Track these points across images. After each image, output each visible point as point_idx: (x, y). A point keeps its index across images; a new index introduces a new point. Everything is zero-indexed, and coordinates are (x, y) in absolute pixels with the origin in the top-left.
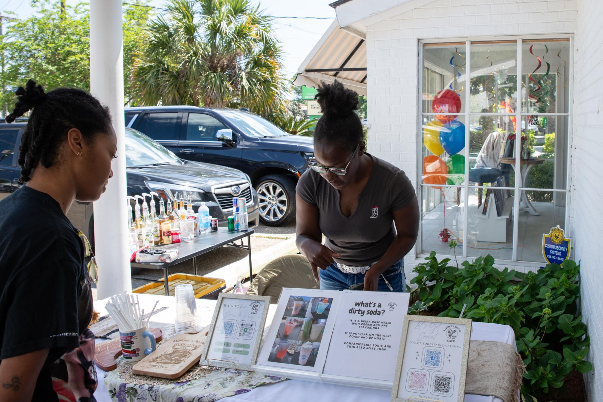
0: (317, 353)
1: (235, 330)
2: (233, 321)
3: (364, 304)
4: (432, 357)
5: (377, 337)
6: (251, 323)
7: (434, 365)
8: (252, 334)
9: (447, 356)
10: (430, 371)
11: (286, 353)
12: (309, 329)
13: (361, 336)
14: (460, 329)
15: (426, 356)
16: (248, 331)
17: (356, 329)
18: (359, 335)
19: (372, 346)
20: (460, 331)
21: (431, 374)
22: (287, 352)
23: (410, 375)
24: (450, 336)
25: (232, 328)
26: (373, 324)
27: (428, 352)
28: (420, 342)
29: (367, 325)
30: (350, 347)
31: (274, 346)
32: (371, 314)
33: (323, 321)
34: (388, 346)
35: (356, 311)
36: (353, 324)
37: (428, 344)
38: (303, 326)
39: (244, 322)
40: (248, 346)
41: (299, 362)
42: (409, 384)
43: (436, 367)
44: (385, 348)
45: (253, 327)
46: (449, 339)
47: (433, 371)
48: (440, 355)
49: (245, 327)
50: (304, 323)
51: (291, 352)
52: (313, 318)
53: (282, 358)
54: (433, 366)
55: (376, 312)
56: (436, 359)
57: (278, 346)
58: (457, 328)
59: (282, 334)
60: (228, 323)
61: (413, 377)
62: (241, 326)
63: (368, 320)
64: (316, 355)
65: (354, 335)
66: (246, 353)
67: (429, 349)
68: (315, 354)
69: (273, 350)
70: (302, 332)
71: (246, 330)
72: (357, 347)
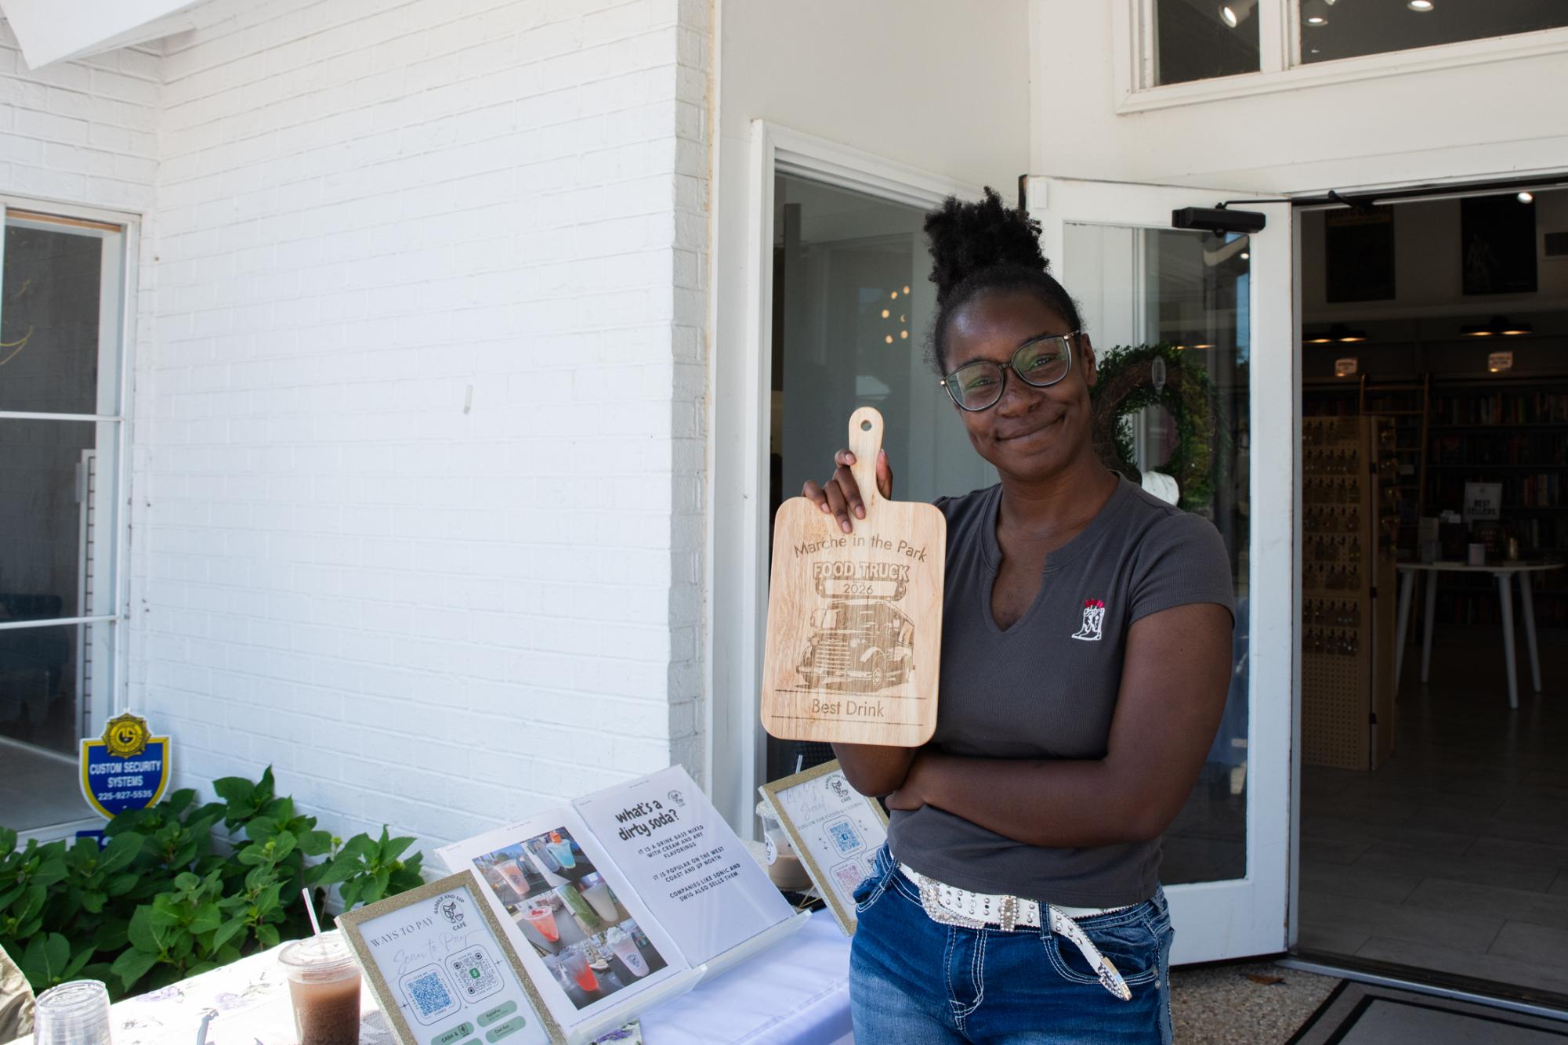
0: (646, 939)
1: (450, 987)
2: (429, 971)
3: (630, 812)
4: (843, 836)
5: (706, 859)
6: (473, 951)
7: (853, 845)
8: (496, 975)
9: (858, 825)
10: (855, 857)
11: (595, 974)
12: (585, 905)
13: (682, 870)
15: (835, 839)
16: (481, 972)
17: (662, 863)
18: (678, 871)
19: (714, 880)
21: (859, 860)
22: (593, 969)
23: (837, 879)
24: (839, 793)
25: (441, 986)
26: (679, 840)
27: (832, 830)
28: (810, 821)
29: (671, 847)
30: (685, 897)
31: (558, 976)
32: (660, 826)
33: (591, 878)
34: (735, 867)
35: (631, 831)
36: (650, 856)
37: (823, 819)
38: (567, 905)
39: (456, 959)
40: (510, 1006)
41: (637, 973)
42: (847, 892)
43: (858, 847)
44: (734, 871)
45: (485, 956)
47: (859, 856)
48: (850, 827)
49: (469, 969)
50: (563, 899)
51: (601, 964)
52: (568, 881)
53: (597, 986)
54: (853, 849)
55: (662, 818)
56: (848, 835)
57: (563, 971)
58: (839, 776)
59: (544, 944)
60: (421, 982)
61: (843, 879)
62: (458, 972)
63: (668, 837)
64: (649, 943)
65: (671, 874)
66: (520, 1023)
67: (830, 825)
68: (644, 943)
69: (563, 984)
70: (578, 918)
71: (475, 974)
72: (697, 892)
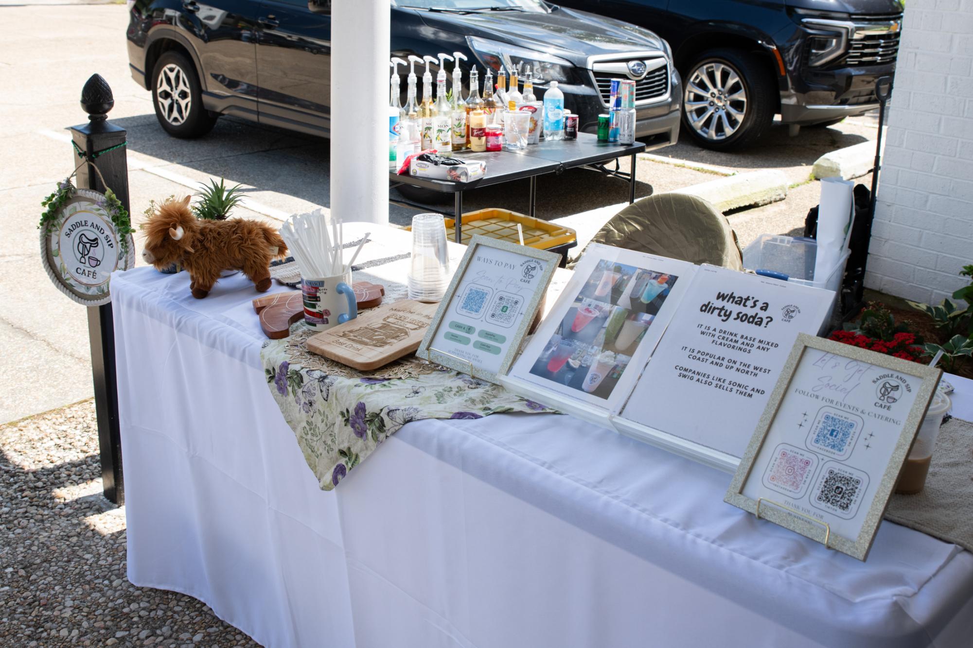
0: (620, 375)
1: (486, 306)
2: (486, 290)
3: (734, 298)
4: (833, 431)
5: (742, 368)
6: (516, 298)
7: (833, 447)
8: (513, 319)
9: (864, 434)
10: (821, 457)
11: (565, 364)
12: (618, 328)
13: (711, 360)
14: (911, 385)
15: (820, 426)
16: (508, 311)
17: (706, 344)
18: (708, 357)
19: (726, 384)
20: (910, 391)
21: (821, 463)
22: (568, 362)
23: (778, 455)
24: (883, 395)
25: (482, 302)
26: (741, 341)
27: (827, 417)
28: (816, 393)
29: (729, 340)
30: (685, 376)
31: (547, 348)
32: (742, 321)
33: (646, 317)
34: (758, 391)
35: (715, 308)
36: (703, 333)
37: (832, 402)
38: (609, 320)
39: (504, 295)
40: (502, 339)
41: (584, 386)
42: (772, 474)
43: (836, 452)
44: (751, 393)
45: (519, 305)
46: (880, 402)
47: (826, 459)
48: (852, 431)
49: (505, 304)
50: (612, 316)
51: (575, 364)
52: (630, 308)
53: (555, 372)
54: (829, 449)
55: (754, 318)
56: (840, 436)
57: (554, 348)
58: (904, 381)
59: (566, 328)
60: (477, 292)
61: (784, 462)
62: (498, 301)
63: (735, 332)
64: (618, 379)
65: (699, 355)
66: (497, 351)
67: (832, 412)
68: (615, 376)
69: (543, 354)
70: (603, 331)
71: (504, 309)
72: (698, 380)
